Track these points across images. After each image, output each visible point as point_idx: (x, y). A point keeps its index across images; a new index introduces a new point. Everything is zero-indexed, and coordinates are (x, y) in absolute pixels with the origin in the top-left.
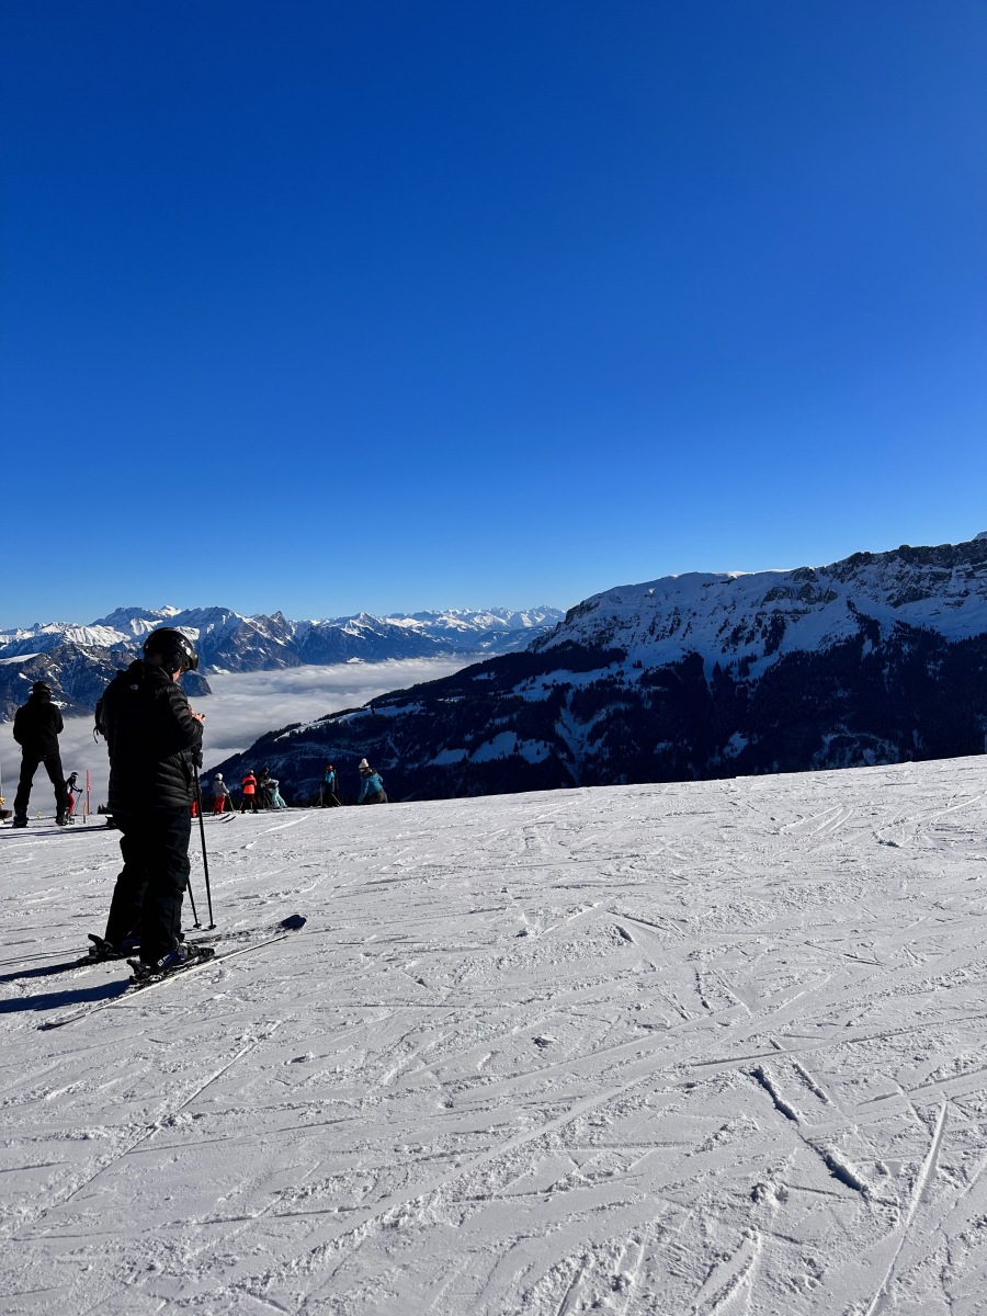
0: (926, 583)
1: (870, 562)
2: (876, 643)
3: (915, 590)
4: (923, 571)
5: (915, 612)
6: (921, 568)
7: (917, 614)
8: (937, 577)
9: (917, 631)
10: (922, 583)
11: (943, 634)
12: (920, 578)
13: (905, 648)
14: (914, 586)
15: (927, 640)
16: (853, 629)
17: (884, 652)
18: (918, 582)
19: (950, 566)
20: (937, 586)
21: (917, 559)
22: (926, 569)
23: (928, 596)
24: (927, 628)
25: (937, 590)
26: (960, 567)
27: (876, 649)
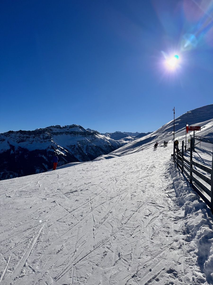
0: (25, 138)
1: (13, 133)
2: (14, 151)
3: (23, 140)
4: (24, 136)
5: (22, 145)
6: (24, 135)
7: (23, 145)
8: (27, 137)
9: (23, 149)
10: (24, 138)
11: (28, 149)
12: (24, 137)
13: (20, 152)
14: (22, 139)
15: (25, 150)
16: (8, 148)
17: (15, 153)
18: (23, 138)
19: (30, 135)
20: (27, 139)
21: (23, 133)
22: (25, 135)
23: (25, 141)
24: (25, 148)
25: (27, 140)
26: (32, 136)
27: (14, 152)
